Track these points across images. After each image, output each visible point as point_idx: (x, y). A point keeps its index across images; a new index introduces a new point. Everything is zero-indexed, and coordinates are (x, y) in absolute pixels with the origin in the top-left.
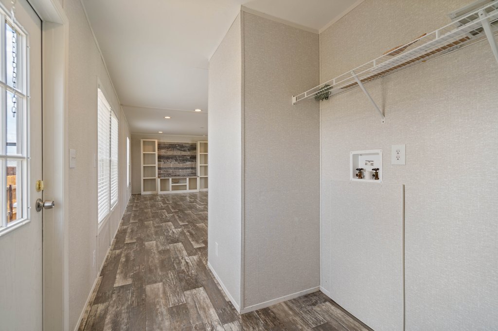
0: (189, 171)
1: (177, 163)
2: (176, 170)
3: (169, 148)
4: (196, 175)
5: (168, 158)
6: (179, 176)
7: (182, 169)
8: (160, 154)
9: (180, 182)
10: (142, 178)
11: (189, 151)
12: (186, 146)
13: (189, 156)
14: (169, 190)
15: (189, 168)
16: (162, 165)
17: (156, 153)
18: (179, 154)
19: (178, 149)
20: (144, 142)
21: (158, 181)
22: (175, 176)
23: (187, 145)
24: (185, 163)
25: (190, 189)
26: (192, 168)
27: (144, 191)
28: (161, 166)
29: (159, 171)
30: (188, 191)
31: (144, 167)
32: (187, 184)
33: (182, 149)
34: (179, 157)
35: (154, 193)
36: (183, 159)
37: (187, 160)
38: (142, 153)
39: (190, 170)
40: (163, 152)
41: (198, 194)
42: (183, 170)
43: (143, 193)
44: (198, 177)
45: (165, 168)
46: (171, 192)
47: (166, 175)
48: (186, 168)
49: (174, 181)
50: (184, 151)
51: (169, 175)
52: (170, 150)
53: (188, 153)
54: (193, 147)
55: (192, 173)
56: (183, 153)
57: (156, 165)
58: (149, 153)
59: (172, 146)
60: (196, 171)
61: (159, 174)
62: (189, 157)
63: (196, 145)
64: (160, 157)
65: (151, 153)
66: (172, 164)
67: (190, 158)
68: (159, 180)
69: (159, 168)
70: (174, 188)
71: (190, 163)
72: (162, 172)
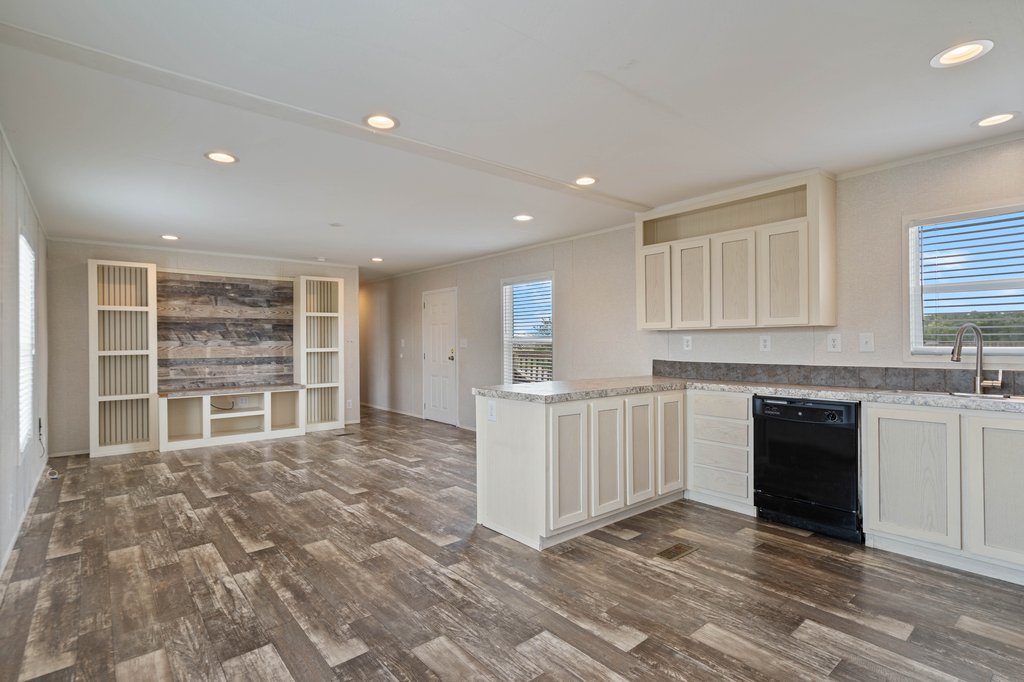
0: (270, 369)
1: (227, 343)
2: (224, 368)
3: (200, 295)
4: (291, 383)
5: (195, 327)
6: (234, 385)
7: (246, 362)
8: (164, 314)
9: (240, 404)
10: (95, 399)
11: (270, 306)
12: (258, 291)
13: (268, 321)
14: (200, 436)
15: (268, 361)
16: (173, 349)
17: (152, 309)
18: (235, 315)
19: (231, 299)
20: (101, 269)
21: (160, 408)
22: (222, 386)
23: (262, 287)
24: (254, 343)
25: (274, 427)
26: (279, 360)
27: (103, 442)
28: (170, 356)
29: (163, 370)
30: (268, 434)
31: (102, 359)
32: (267, 411)
33: (247, 299)
34: (236, 325)
35: (142, 447)
36: (251, 332)
37: (262, 335)
38: (94, 308)
39: (273, 366)
40: (177, 308)
41: (302, 443)
42: (249, 368)
43: (97, 451)
44: (303, 387)
45: (186, 362)
46: (209, 441)
47: (187, 385)
48: (260, 361)
49: (219, 406)
50: (254, 305)
51: (200, 385)
52: (203, 303)
53: (265, 313)
54: (283, 295)
55: (279, 377)
56: (250, 313)
57: (153, 352)
58: (123, 308)
59: (211, 290)
60: (291, 368)
61: (161, 382)
62: (268, 327)
63: (292, 289)
64: (165, 326)
65: (128, 308)
66: (212, 348)
67: (275, 327)
68: (164, 402)
69: (163, 363)
70: (219, 428)
71: (271, 344)
72: (172, 375)
